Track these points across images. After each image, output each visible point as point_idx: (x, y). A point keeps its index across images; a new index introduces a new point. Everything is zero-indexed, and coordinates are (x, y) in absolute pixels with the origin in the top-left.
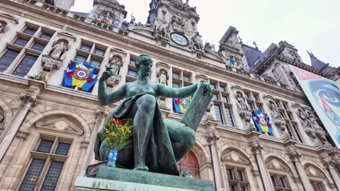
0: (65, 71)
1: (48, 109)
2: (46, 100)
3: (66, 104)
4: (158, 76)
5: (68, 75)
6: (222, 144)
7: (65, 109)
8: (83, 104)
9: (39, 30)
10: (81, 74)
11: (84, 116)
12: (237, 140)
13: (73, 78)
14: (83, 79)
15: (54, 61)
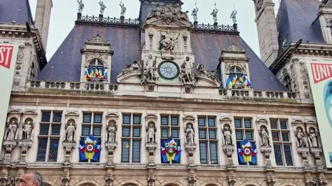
0: (79, 148)
1: (77, 181)
2: (74, 175)
3: (86, 175)
4: (147, 130)
5: (82, 152)
6: (202, 182)
7: (87, 179)
8: (96, 172)
9: (52, 114)
10: (90, 148)
11: (98, 181)
12: (216, 177)
13: (86, 153)
14: (92, 152)
15: (71, 144)
